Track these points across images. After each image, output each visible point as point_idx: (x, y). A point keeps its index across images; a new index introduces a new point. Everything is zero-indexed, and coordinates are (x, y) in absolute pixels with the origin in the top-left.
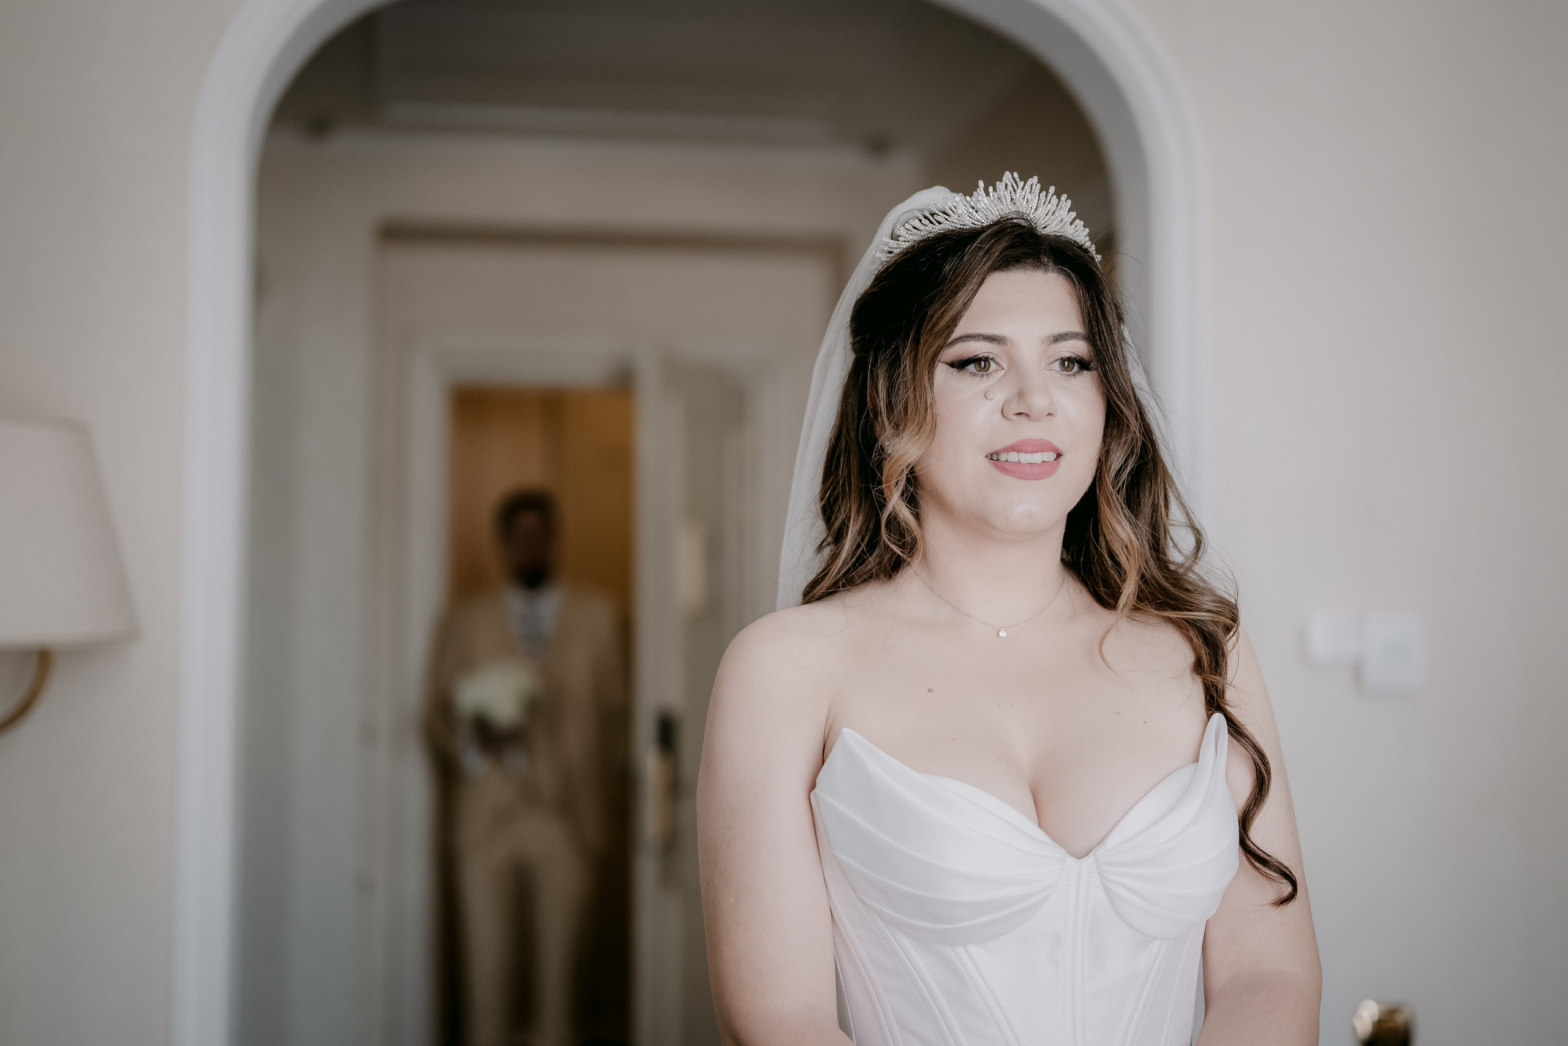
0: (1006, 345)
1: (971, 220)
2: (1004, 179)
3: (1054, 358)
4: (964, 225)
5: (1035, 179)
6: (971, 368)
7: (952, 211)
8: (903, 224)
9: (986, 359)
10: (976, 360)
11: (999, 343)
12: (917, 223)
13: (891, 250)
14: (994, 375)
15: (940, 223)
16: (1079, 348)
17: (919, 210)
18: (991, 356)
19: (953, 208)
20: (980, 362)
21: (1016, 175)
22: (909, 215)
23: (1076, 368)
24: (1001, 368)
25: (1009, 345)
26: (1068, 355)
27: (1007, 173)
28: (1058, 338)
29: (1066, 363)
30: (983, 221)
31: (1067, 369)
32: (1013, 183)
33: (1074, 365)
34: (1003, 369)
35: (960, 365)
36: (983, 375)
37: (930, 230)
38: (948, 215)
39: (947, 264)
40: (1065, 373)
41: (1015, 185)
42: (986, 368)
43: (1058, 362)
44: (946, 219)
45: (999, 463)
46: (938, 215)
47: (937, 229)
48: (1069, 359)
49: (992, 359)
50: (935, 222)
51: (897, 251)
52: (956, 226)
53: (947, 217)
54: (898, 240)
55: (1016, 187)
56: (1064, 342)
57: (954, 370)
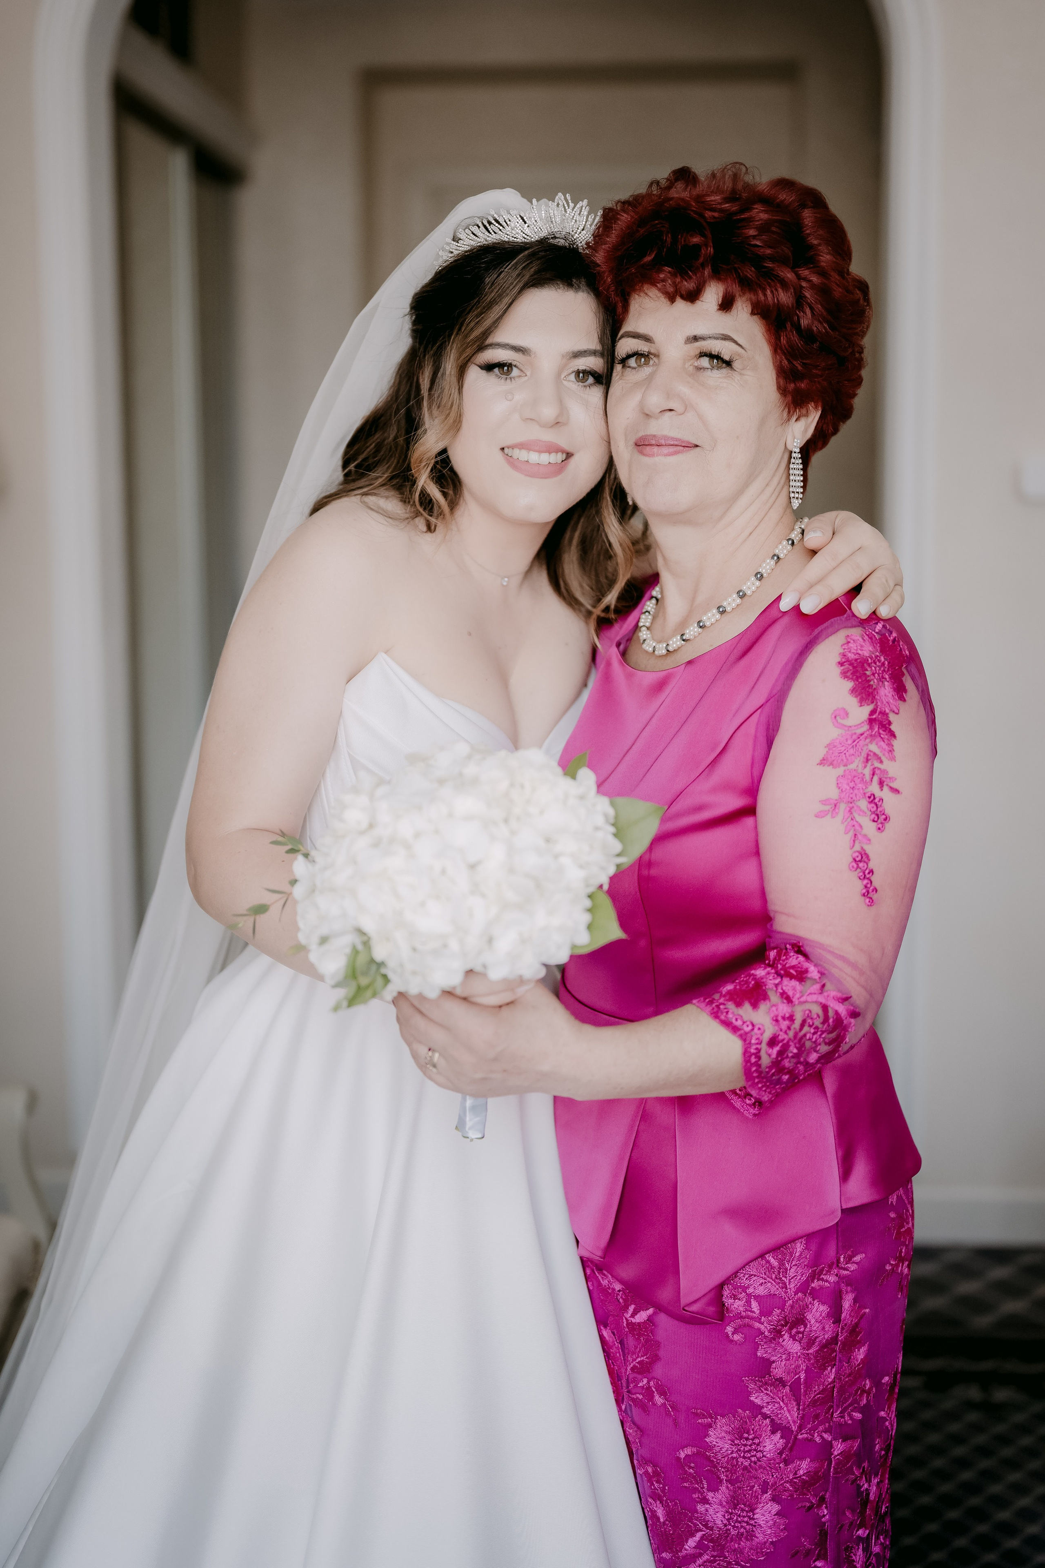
0: (530, 356)
1: (522, 233)
2: (556, 201)
3: (570, 371)
4: (515, 238)
5: (585, 202)
6: (496, 370)
7: (507, 223)
8: (464, 228)
9: (510, 366)
10: (500, 365)
11: (524, 354)
12: (475, 229)
13: (452, 250)
14: (517, 379)
15: (495, 233)
16: (595, 363)
17: (479, 218)
18: (514, 363)
19: (507, 221)
20: (504, 367)
21: (568, 196)
22: (468, 221)
23: (591, 380)
24: (525, 375)
25: (533, 356)
26: (584, 368)
27: (560, 194)
28: (577, 355)
29: (581, 375)
30: (532, 236)
31: (584, 380)
32: (565, 203)
33: (588, 377)
34: (526, 376)
35: (489, 367)
36: (506, 378)
37: (484, 238)
38: (503, 227)
39: (489, 274)
40: (580, 383)
41: (566, 205)
42: (509, 371)
43: (574, 374)
44: (500, 230)
45: (511, 459)
46: (495, 225)
47: (492, 238)
48: (584, 372)
49: (515, 366)
50: (491, 231)
51: (456, 252)
52: (508, 237)
53: (501, 228)
54: (458, 243)
55: (567, 208)
56: (583, 358)
57: (484, 372)
